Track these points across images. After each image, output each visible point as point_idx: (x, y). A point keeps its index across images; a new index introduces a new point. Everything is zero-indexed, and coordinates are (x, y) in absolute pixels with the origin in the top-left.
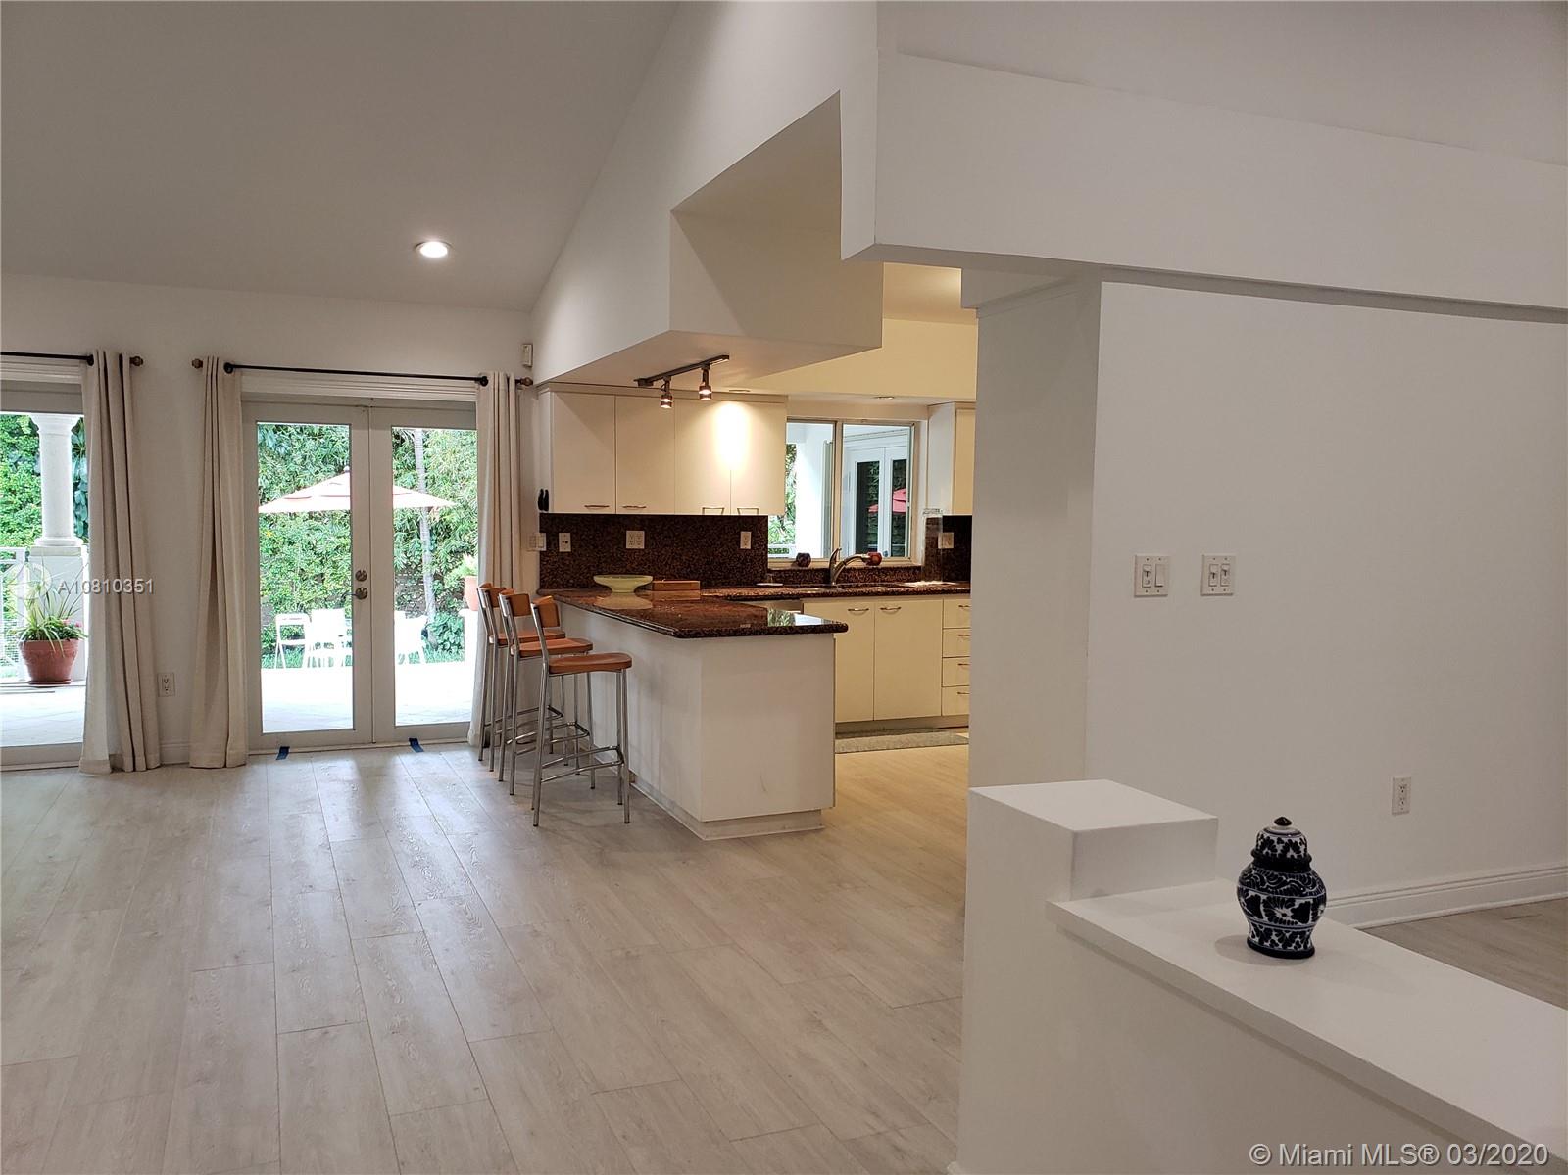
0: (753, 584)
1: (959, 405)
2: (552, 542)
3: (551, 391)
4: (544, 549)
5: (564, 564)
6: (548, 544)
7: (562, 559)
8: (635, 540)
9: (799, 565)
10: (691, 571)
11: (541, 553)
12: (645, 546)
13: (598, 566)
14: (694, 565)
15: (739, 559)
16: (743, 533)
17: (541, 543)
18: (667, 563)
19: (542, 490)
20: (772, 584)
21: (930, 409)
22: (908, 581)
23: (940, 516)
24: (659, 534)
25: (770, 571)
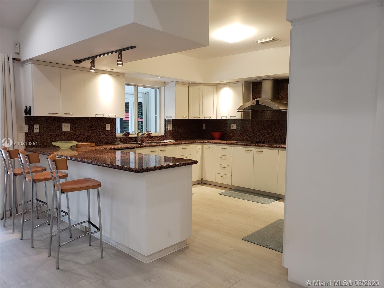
0: (111, 143)
1: (177, 83)
2: (31, 128)
3: (32, 63)
4: (27, 132)
5: (36, 138)
6: (29, 129)
7: (36, 135)
8: (66, 127)
9: (126, 136)
10: (88, 139)
11: (26, 133)
12: (70, 129)
13: (51, 138)
14: (89, 137)
15: (106, 134)
16: (107, 124)
17: (26, 129)
18: (79, 136)
19: (26, 107)
20: (119, 143)
21: (165, 84)
22: (162, 140)
23: (171, 119)
24: (75, 125)
25: (117, 138)
